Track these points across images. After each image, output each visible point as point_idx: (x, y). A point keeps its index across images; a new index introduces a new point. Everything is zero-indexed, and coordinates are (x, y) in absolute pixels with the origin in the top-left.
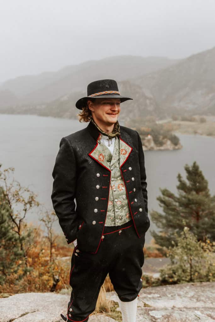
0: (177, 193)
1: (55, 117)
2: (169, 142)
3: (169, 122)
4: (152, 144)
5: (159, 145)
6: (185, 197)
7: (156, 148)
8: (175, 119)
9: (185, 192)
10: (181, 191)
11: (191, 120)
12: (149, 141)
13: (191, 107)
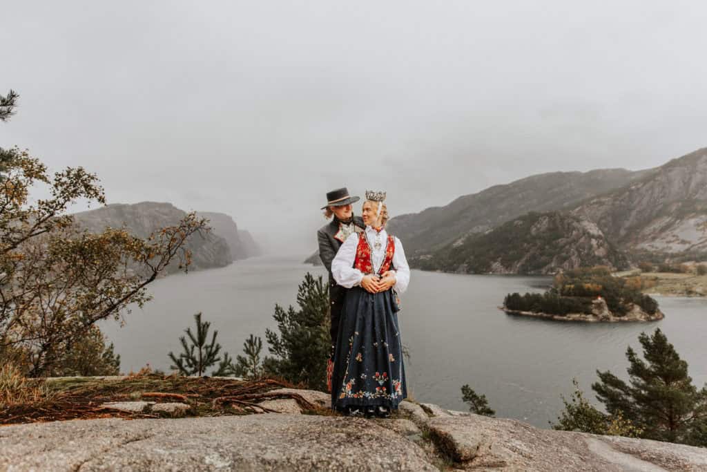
0: (628, 380)
1: (445, 272)
2: (637, 309)
3: (635, 275)
4: (606, 312)
5: (618, 314)
6: (643, 387)
7: (612, 318)
8: (647, 270)
9: (644, 379)
10: (636, 378)
11: (678, 271)
12: (599, 306)
13: (677, 248)
